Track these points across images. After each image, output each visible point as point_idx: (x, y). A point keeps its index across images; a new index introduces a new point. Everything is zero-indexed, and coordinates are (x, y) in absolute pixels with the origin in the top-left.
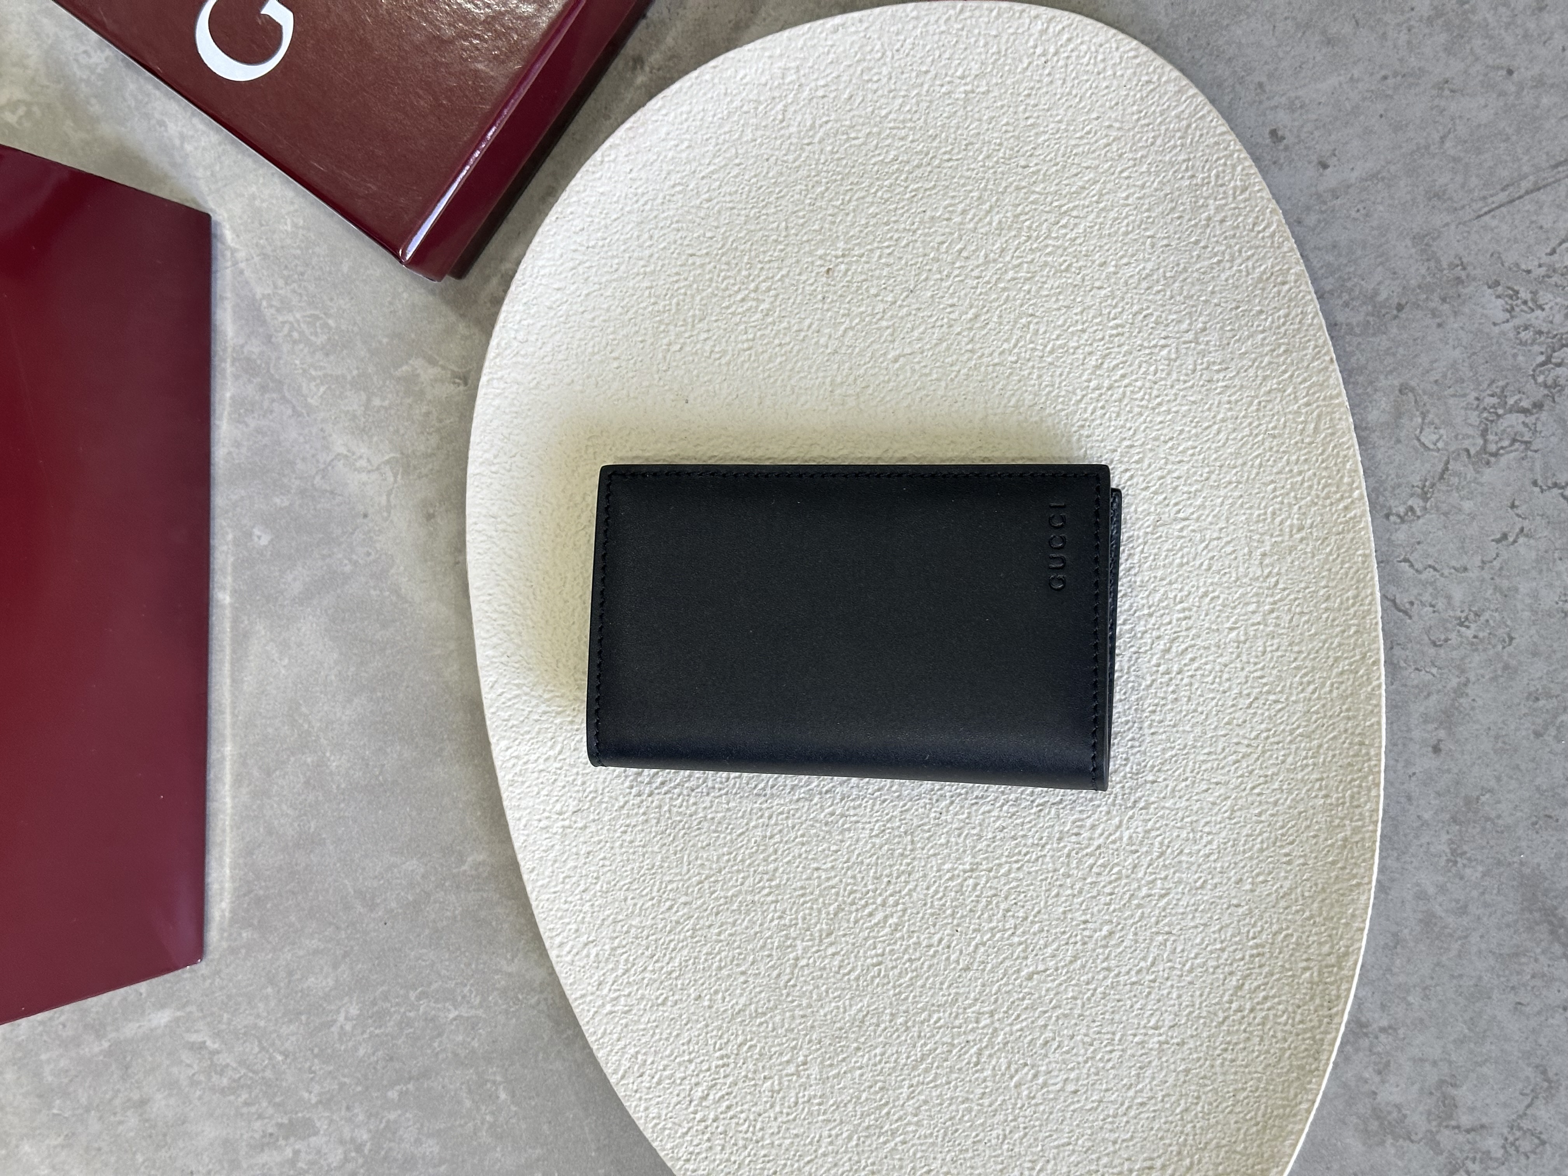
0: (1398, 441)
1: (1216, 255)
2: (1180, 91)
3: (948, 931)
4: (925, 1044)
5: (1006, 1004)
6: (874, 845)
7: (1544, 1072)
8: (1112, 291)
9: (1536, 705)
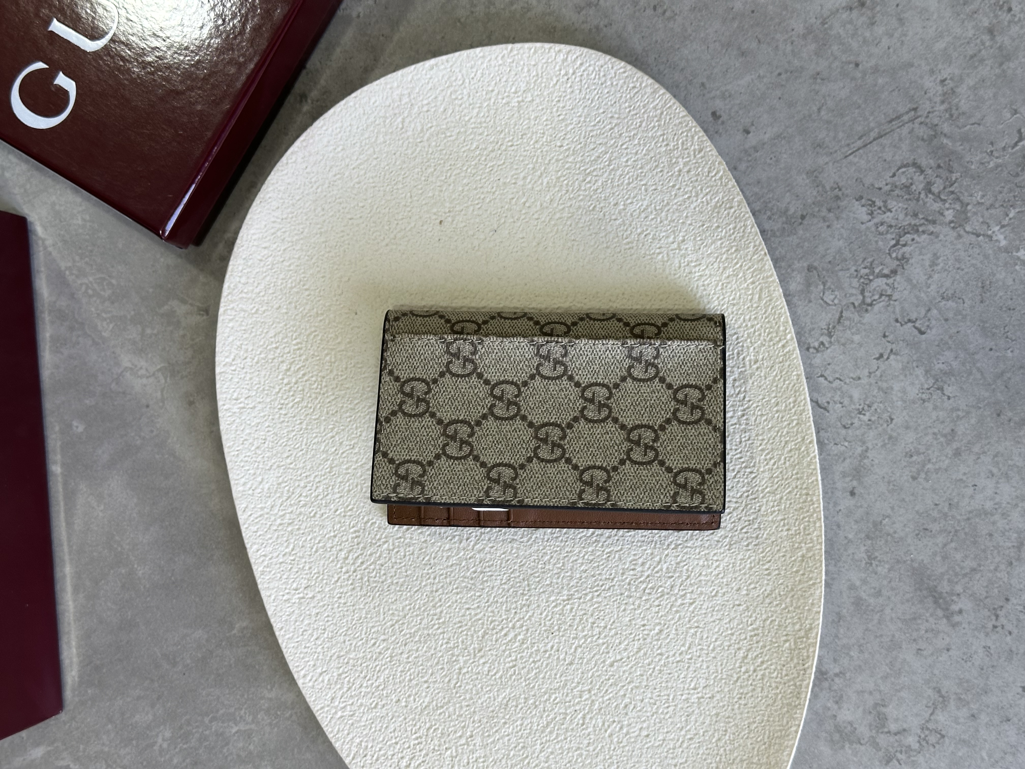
0: (810, 301)
1: (686, 193)
2: (655, 92)
3: (557, 641)
4: (548, 716)
5: (598, 684)
6: (504, 589)
7: (939, 691)
8: (623, 221)
9: (911, 460)
